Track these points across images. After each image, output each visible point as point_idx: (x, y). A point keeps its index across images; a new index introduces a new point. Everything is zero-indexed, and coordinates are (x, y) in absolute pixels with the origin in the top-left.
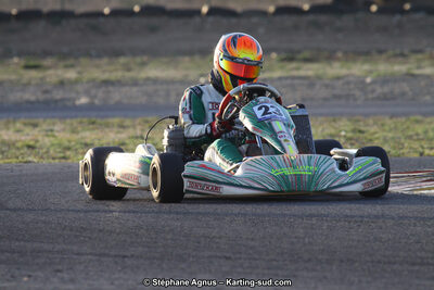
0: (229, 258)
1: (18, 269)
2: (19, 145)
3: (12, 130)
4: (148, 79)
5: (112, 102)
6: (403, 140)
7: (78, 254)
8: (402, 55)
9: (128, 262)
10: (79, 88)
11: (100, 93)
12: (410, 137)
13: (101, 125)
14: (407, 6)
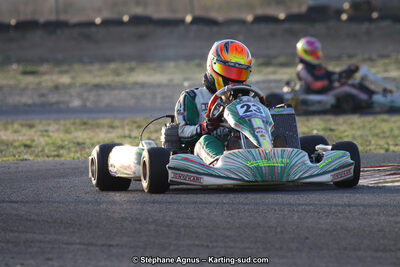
0: (208, 246)
1: (13, 258)
2: (17, 144)
3: (10, 130)
4: (136, 83)
5: (103, 104)
6: (370, 138)
7: (67, 244)
8: (371, 60)
9: (114, 250)
10: (73, 92)
11: (92, 97)
12: (377, 135)
13: (92, 125)
14: (375, 15)
